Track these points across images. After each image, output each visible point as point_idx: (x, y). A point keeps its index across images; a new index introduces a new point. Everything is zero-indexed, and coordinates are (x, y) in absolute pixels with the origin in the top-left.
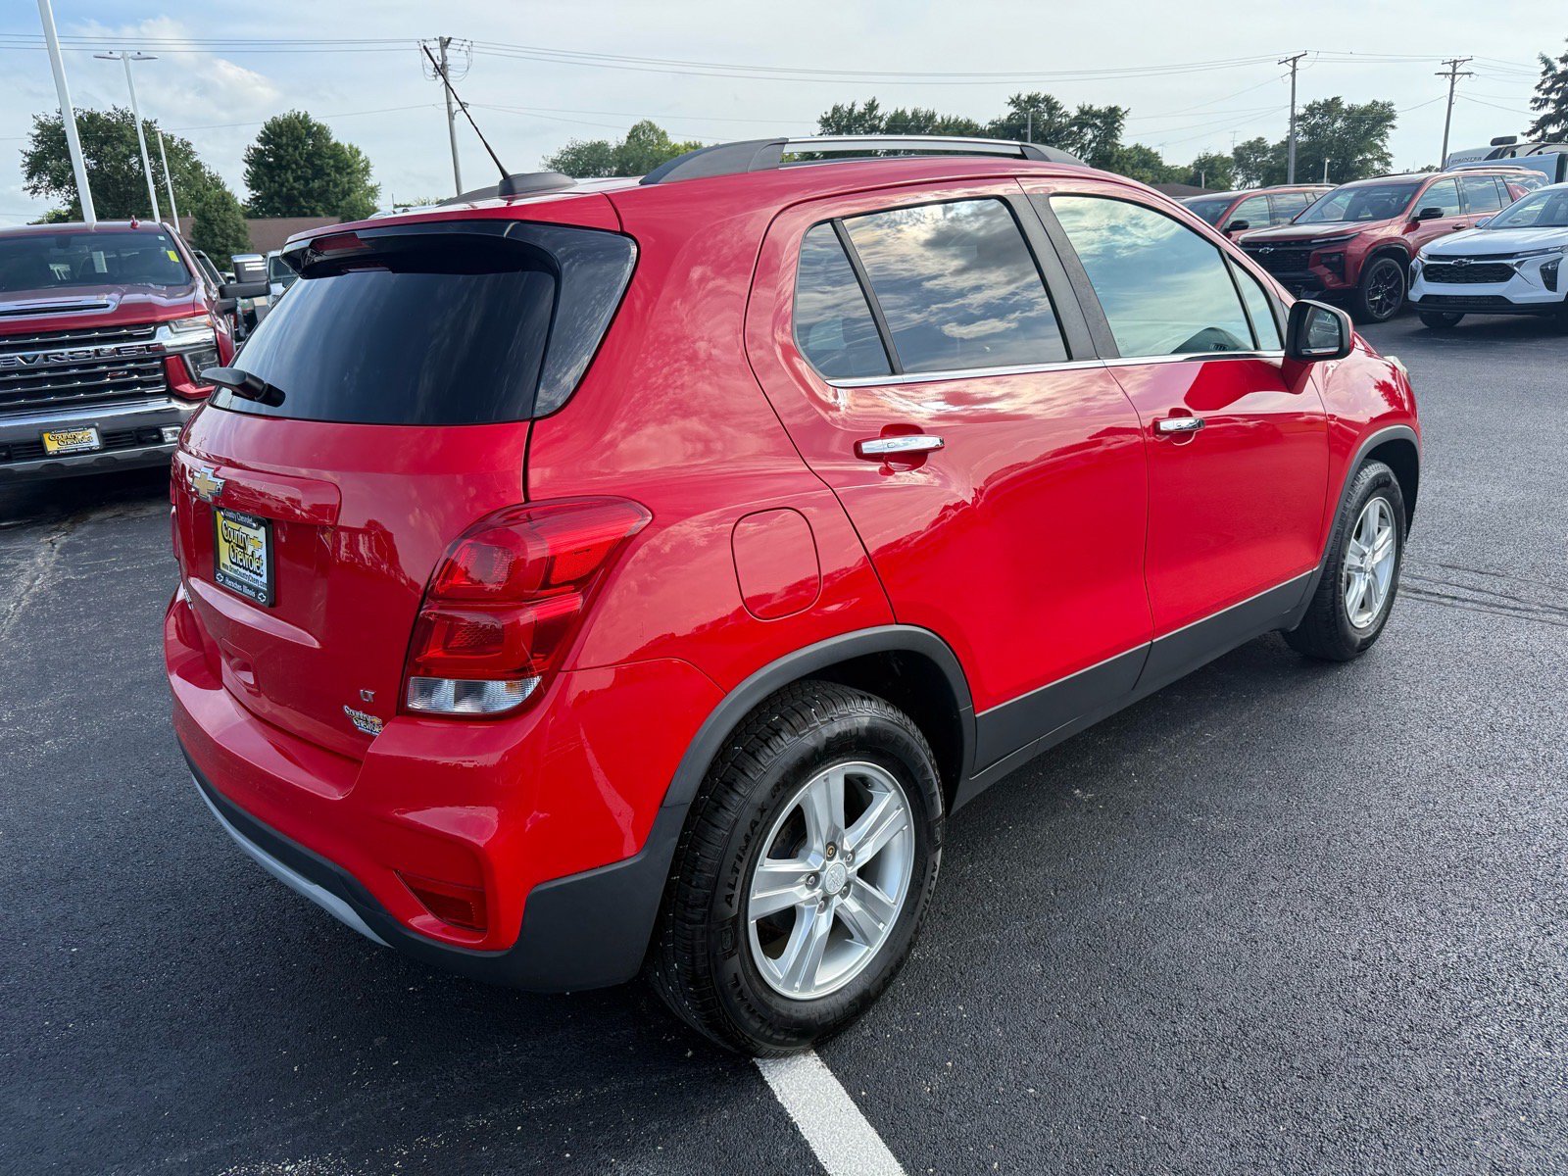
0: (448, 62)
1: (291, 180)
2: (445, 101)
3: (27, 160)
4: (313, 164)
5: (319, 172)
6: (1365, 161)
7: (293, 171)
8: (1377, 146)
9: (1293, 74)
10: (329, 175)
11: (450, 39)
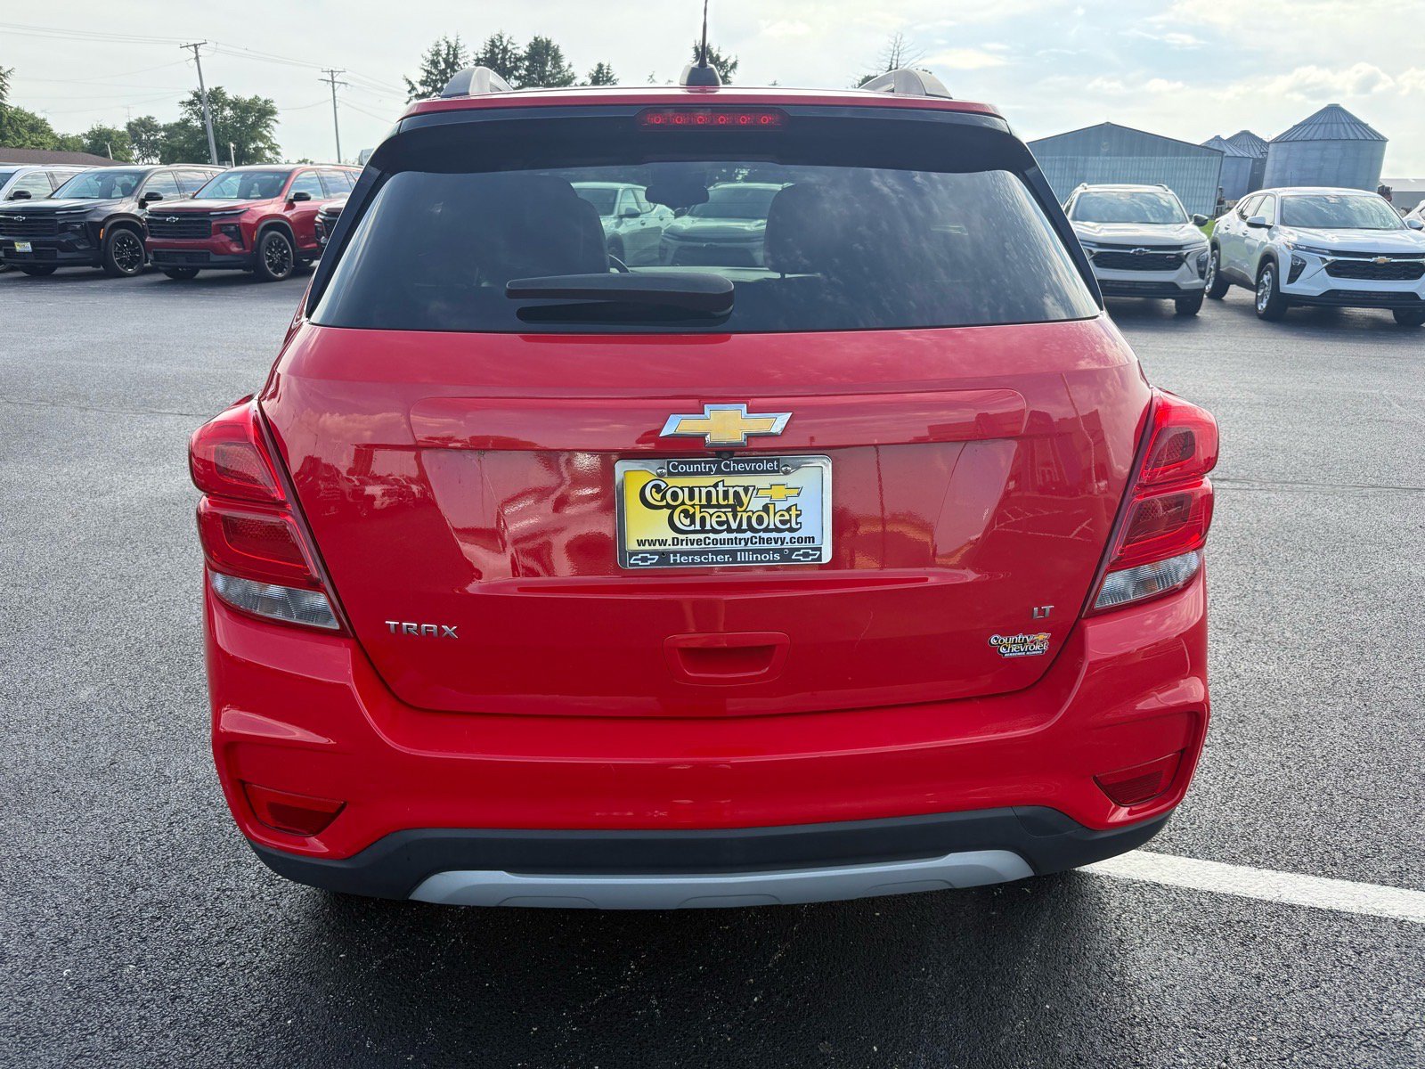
6: (257, 149)
8: (266, 137)
9: (197, 58)
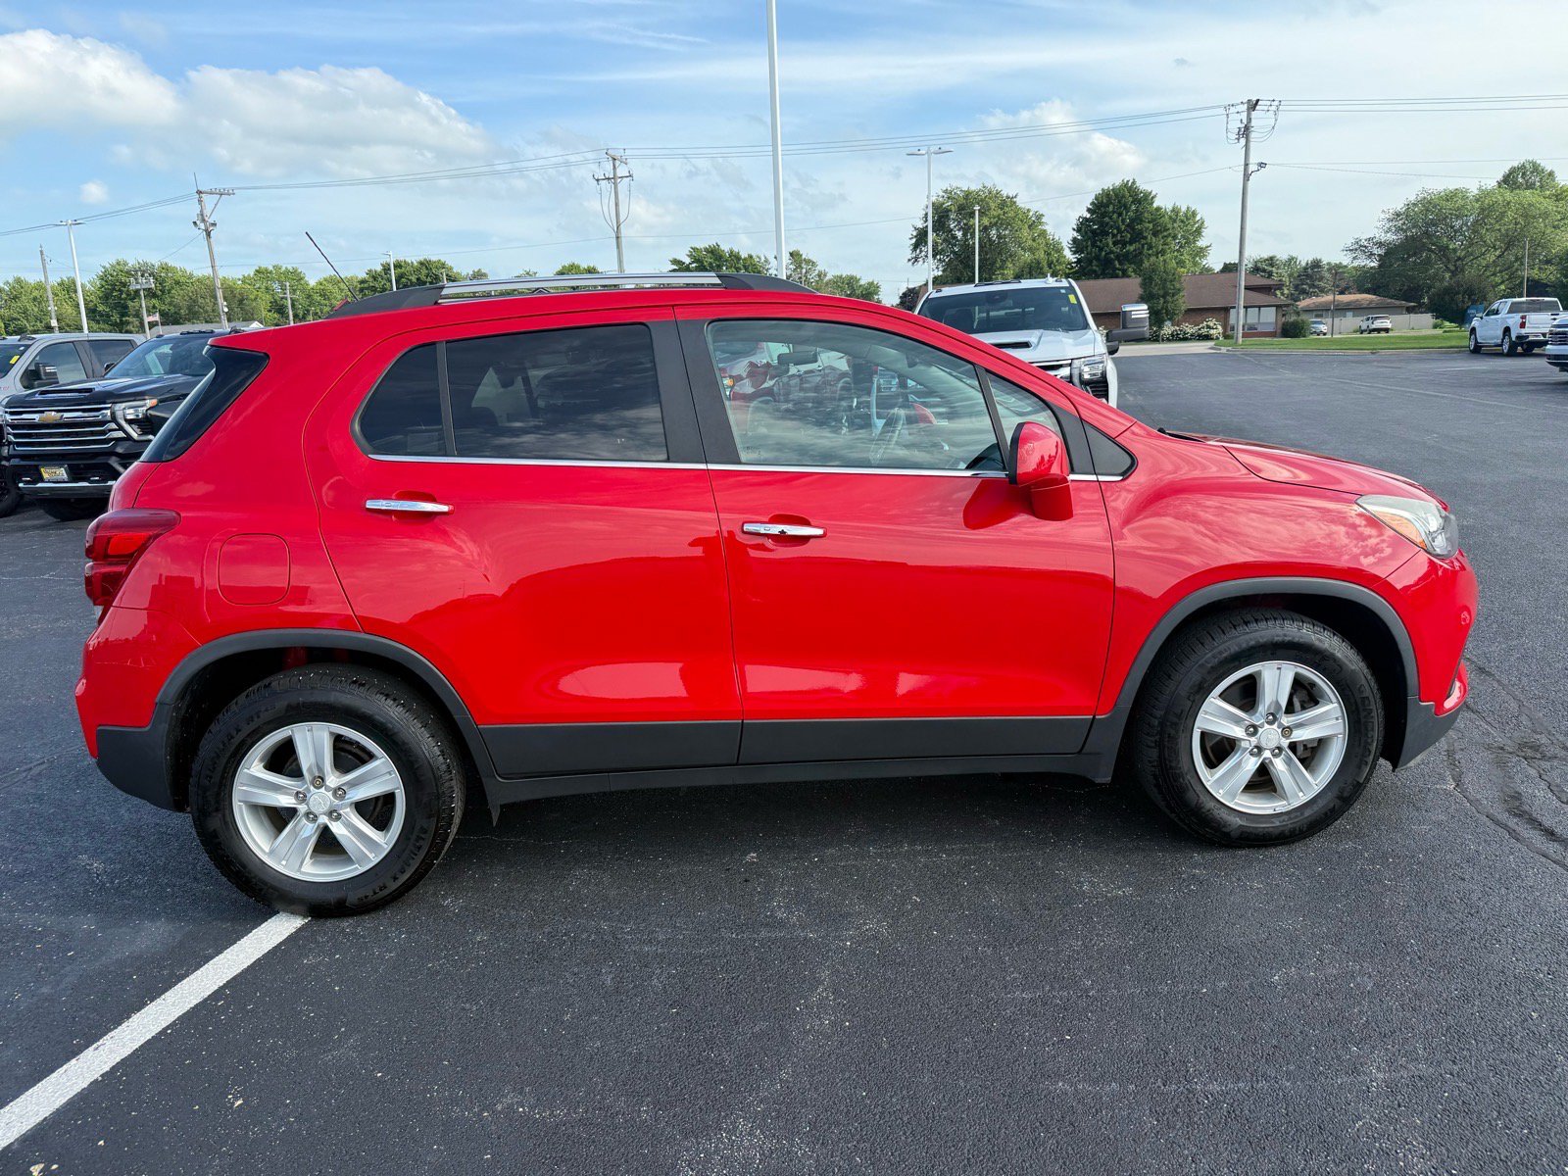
0: (1252, 124)
1: (1111, 243)
2: (1243, 163)
3: (915, 233)
4: (1133, 229)
5: (1137, 236)
7: (1114, 236)
10: (1145, 238)
11: (1258, 101)
